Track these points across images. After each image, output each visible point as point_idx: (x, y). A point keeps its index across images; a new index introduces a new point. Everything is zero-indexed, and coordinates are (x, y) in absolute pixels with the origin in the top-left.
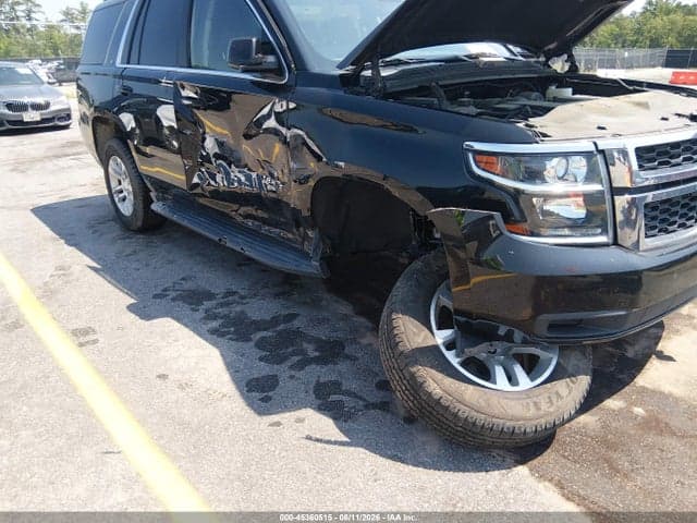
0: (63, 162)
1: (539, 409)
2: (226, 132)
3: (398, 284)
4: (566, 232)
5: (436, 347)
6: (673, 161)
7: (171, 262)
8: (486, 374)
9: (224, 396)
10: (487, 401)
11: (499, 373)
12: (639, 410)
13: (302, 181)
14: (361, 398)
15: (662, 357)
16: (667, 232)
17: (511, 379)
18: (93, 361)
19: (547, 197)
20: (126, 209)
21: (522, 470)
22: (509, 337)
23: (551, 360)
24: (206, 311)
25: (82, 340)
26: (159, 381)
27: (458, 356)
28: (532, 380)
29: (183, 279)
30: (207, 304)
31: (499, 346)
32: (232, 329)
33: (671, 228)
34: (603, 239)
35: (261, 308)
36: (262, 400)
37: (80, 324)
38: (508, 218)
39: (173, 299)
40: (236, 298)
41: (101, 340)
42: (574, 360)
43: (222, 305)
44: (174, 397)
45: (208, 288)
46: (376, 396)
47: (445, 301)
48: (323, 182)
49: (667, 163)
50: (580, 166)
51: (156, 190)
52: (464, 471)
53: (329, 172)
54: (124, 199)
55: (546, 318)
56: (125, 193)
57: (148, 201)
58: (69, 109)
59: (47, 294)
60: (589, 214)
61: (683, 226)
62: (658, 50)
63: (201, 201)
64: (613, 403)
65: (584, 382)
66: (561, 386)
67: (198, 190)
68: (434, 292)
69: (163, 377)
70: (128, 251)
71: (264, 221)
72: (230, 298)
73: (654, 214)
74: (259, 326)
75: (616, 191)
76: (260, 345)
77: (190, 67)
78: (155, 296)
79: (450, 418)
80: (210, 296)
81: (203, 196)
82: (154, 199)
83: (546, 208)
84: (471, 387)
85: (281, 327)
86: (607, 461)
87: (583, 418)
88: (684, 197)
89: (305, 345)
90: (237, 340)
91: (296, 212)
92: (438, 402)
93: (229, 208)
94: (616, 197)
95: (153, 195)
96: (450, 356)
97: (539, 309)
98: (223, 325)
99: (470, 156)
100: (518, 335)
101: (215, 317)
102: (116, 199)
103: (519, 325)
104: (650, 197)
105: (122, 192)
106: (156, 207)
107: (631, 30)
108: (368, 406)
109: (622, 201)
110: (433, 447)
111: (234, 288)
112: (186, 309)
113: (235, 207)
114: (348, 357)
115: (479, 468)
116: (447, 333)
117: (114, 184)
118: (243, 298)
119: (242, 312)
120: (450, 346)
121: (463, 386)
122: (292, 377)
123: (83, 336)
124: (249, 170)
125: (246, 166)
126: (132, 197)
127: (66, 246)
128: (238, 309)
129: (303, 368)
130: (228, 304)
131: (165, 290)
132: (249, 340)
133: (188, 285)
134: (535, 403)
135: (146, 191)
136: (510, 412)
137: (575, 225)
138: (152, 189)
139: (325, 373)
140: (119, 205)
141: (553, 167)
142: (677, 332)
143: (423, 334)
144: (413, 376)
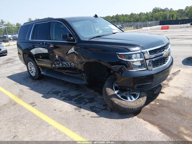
0: (9, 64)
1: (137, 104)
2: (61, 54)
3: (106, 82)
4: (138, 68)
5: (115, 94)
6: (161, 51)
7: (48, 86)
8: (126, 99)
9: (70, 112)
10: (127, 104)
11: (129, 98)
12: (158, 103)
13: (81, 63)
14: (100, 108)
15: (162, 93)
16: (157, 66)
17: (131, 99)
18: (37, 109)
19: (133, 62)
20: (33, 74)
21: (136, 117)
22: (129, 90)
23: (138, 94)
24: (60, 95)
25: (33, 105)
26: (55, 111)
27: (120, 95)
28: (135, 99)
29: (52, 89)
30: (60, 94)
31: (128, 92)
32: (68, 98)
33: (158, 65)
34: (145, 69)
35: (73, 93)
36: (79, 111)
37: (31, 102)
38: (126, 67)
39: (51, 94)
40: (66, 92)
41: (38, 104)
42: (143, 94)
43: (64, 94)
44: (59, 114)
45: (59, 90)
46: (103, 108)
47: (116, 85)
48: (87, 63)
49: (155, 53)
50: (139, 55)
51: (42, 69)
52: (124, 119)
53: (88, 61)
54: (32, 72)
55: (136, 85)
56: (33, 70)
57: (40, 72)
58: (6, 50)
59: (20, 96)
60: (142, 64)
61: (161, 65)
62: (157, 21)
63: (55, 70)
64: (152, 103)
65: (145, 98)
66: (141, 99)
67: (55, 68)
68: (113, 83)
69: (55, 110)
70: (36, 84)
71: (72, 73)
72: (65, 92)
73: (154, 63)
74: (74, 97)
75: (146, 60)
76: (75, 101)
77: (51, 40)
78: (47, 94)
79: (120, 108)
80: (60, 92)
81: (56, 69)
82: (41, 71)
83: (133, 64)
84: (123, 101)
85: (79, 97)
86: (152, 113)
87: (147, 106)
88: (160, 59)
89: (85, 100)
90: (69, 101)
91: (80, 70)
92: (117, 105)
93: (62, 71)
94: (146, 61)
95: (41, 70)
96: (118, 96)
97: (134, 84)
98: (65, 98)
99: (118, 55)
100: (131, 90)
101: (63, 96)
102: (30, 72)
103: (131, 88)
104: (154, 59)
105: (31, 70)
106: (42, 73)
107: (150, 16)
108: (102, 110)
109: (147, 61)
110: (117, 115)
111: (65, 90)
112: (55, 95)
113: (64, 71)
114: (95, 101)
115: (127, 118)
116: (117, 91)
117: (29, 68)
118: (68, 92)
119: (69, 95)
120: (118, 93)
121: (122, 101)
122: (84, 106)
123: (33, 104)
124: (68, 62)
125: (67, 61)
126: (35, 71)
127: (20, 85)
128: (67, 94)
129: (86, 104)
130: (65, 93)
131: (49, 92)
132: (72, 100)
133: (54, 90)
134: (136, 103)
135: (39, 69)
136: (132, 105)
137: (139, 67)
138: (41, 69)
139: (91, 105)
140: (31, 74)
141: (134, 56)
142: (165, 88)
143: (112, 92)
144: (112, 100)
